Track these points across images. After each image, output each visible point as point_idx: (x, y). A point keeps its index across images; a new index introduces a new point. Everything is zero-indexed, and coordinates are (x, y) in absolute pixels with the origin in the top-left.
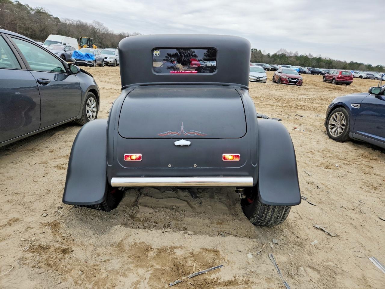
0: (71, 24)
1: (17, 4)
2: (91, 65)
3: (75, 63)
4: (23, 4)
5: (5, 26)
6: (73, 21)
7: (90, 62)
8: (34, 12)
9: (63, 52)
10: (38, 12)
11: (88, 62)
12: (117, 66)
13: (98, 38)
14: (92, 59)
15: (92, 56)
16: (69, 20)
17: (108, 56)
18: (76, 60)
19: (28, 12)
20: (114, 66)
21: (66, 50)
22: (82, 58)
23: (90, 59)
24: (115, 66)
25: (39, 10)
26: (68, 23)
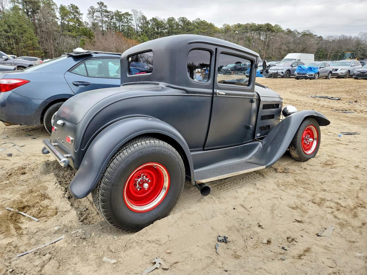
0: (333, 41)
1: (288, 31)
2: (312, 77)
3: (297, 76)
4: (292, 30)
5: (273, 51)
6: (336, 37)
7: (312, 75)
8: (300, 35)
9: (290, 68)
10: (305, 35)
11: (309, 75)
12: (349, 77)
13: (361, 50)
14: (314, 72)
15: (314, 69)
16: (332, 37)
17: (339, 68)
18: (298, 74)
19: (295, 36)
20: (345, 77)
21: (293, 65)
22: (304, 71)
23: (312, 72)
24: (347, 78)
25: (305, 33)
26: (331, 40)
